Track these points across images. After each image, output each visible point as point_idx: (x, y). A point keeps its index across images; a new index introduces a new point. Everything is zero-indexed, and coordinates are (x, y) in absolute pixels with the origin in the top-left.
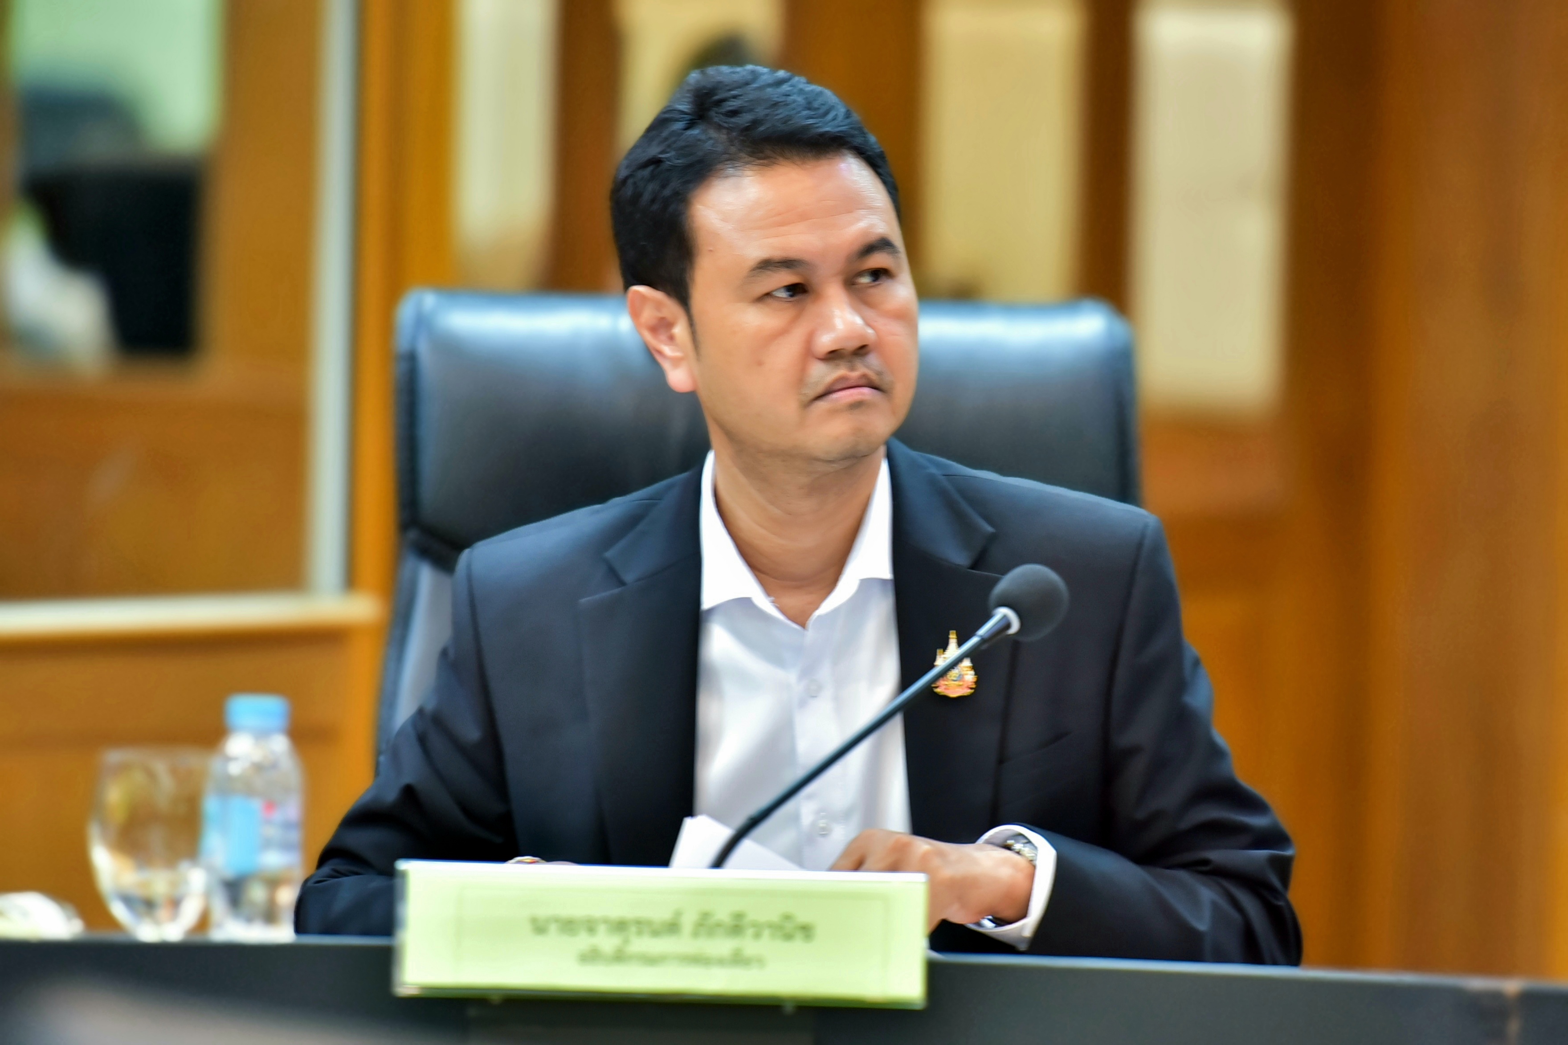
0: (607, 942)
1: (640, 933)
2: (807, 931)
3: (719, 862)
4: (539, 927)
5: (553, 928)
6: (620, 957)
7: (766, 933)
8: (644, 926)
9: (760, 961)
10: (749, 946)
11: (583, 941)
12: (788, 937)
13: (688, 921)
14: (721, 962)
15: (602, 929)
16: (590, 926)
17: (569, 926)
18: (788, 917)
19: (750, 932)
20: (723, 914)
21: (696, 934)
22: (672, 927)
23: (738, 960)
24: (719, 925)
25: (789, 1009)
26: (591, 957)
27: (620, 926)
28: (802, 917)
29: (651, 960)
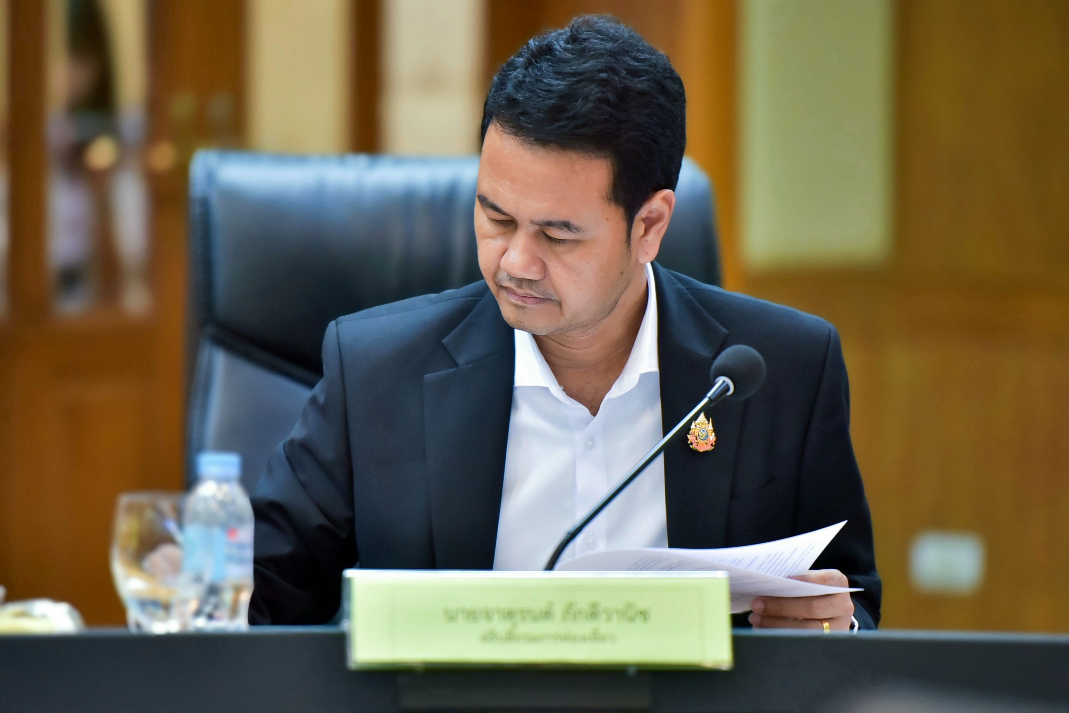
0: (501, 626)
1: (524, 619)
2: (644, 615)
3: (551, 566)
4: (451, 617)
5: (460, 617)
6: (510, 637)
7: (615, 617)
8: (525, 614)
9: (612, 638)
10: (603, 627)
11: (483, 626)
12: (632, 619)
13: (558, 610)
14: (584, 639)
15: (496, 617)
16: (488, 615)
17: (472, 615)
18: (630, 605)
19: (604, 616)
20: (583, 604)
21: (564, 619)
22: (547, 614)
23: (596, 637)
24: (580, 612)
25: (632, 671)
26: (490, 637)
27: (509, 614)
28: (641, 605)
29: (534, 639)
